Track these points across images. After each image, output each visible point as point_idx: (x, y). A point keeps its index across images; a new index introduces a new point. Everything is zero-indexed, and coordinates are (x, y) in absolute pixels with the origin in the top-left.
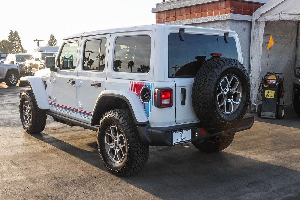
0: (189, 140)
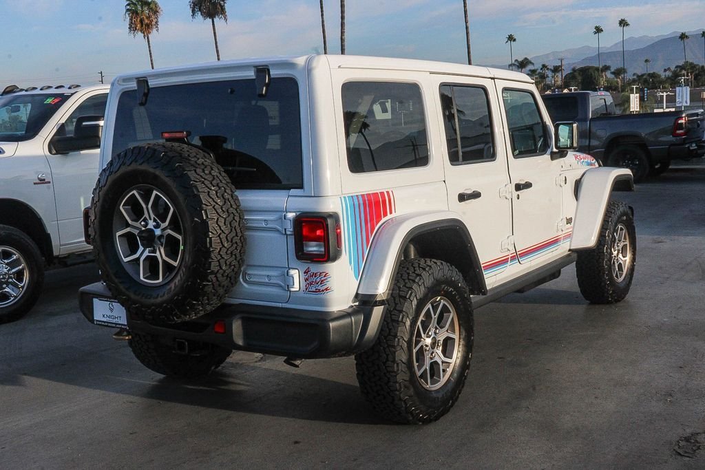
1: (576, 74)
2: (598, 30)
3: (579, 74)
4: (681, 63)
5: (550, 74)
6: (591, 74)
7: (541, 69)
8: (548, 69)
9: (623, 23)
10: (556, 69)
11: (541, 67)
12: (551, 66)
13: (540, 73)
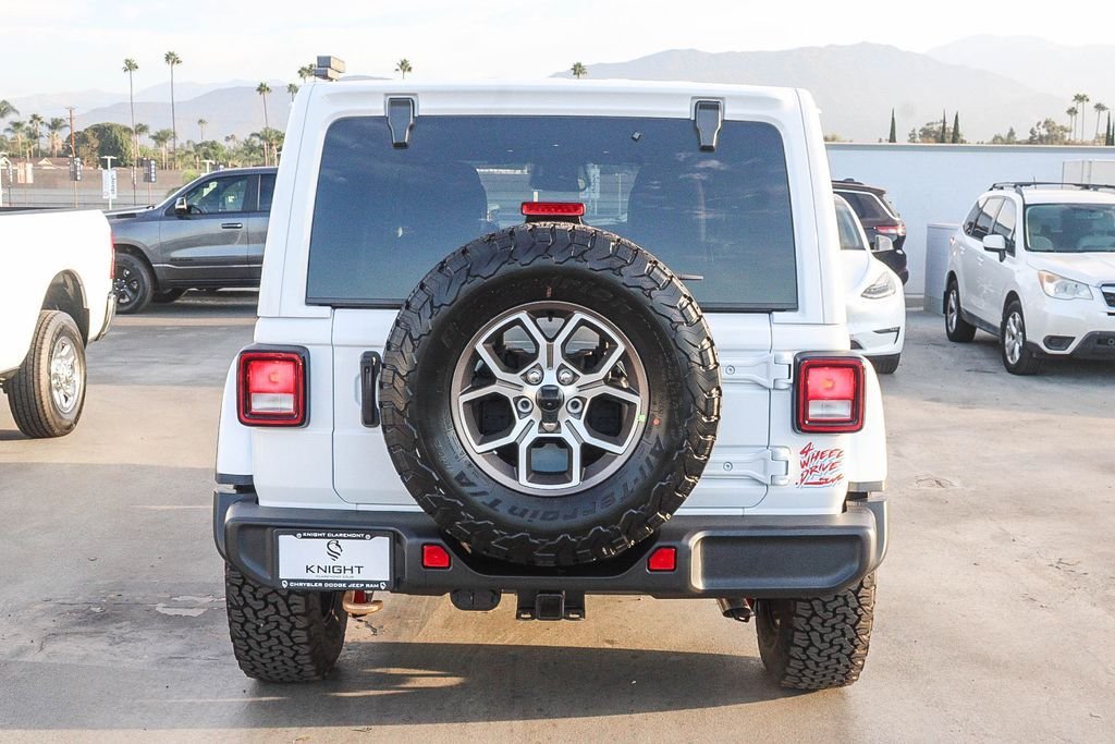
0: (379, 582)
1: (89, 134)
2: (130, 66)
3: (94, 135)
4: (259, 130)
5: (43, 130)
6: (116, 137)
7: (31, 122)
8: (42, 123)
9: (171, 58)
10: (55, 125)
11: (30, 118)
12: (47, 118)
13: (28, 129)
